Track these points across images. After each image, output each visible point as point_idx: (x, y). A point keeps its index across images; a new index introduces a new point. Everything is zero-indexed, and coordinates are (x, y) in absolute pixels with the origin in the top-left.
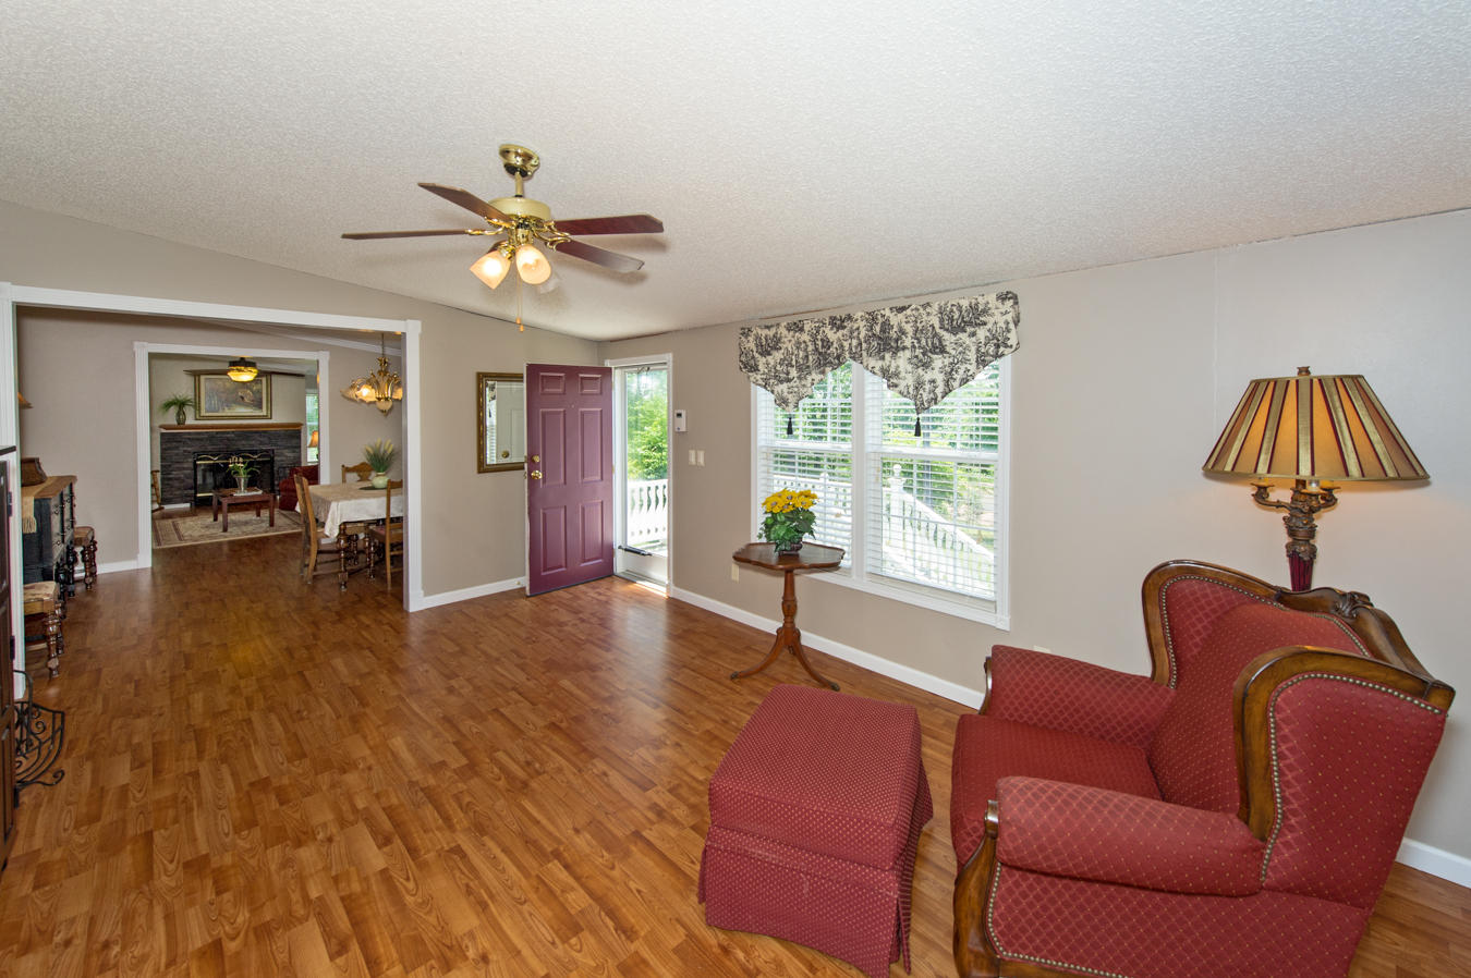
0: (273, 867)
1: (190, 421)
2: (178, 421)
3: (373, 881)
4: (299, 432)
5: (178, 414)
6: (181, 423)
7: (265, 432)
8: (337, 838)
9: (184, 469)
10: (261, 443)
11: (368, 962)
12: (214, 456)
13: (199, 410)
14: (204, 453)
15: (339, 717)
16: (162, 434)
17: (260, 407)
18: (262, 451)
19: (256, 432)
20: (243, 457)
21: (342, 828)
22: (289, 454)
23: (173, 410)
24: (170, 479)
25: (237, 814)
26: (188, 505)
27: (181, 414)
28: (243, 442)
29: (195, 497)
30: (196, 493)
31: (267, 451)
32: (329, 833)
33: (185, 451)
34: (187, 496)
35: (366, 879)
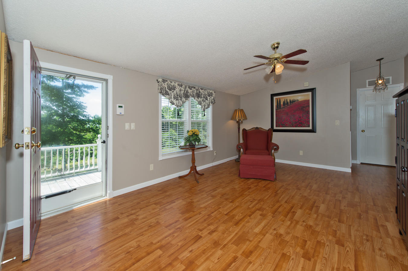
0: (320, 226)
3: (304, 209)
8: (302, 220)
11: (315, 203)
15: (250, 263)
21: (299, 221)
25: (321, 250)
32: (302, 223)
35: (305, 210)
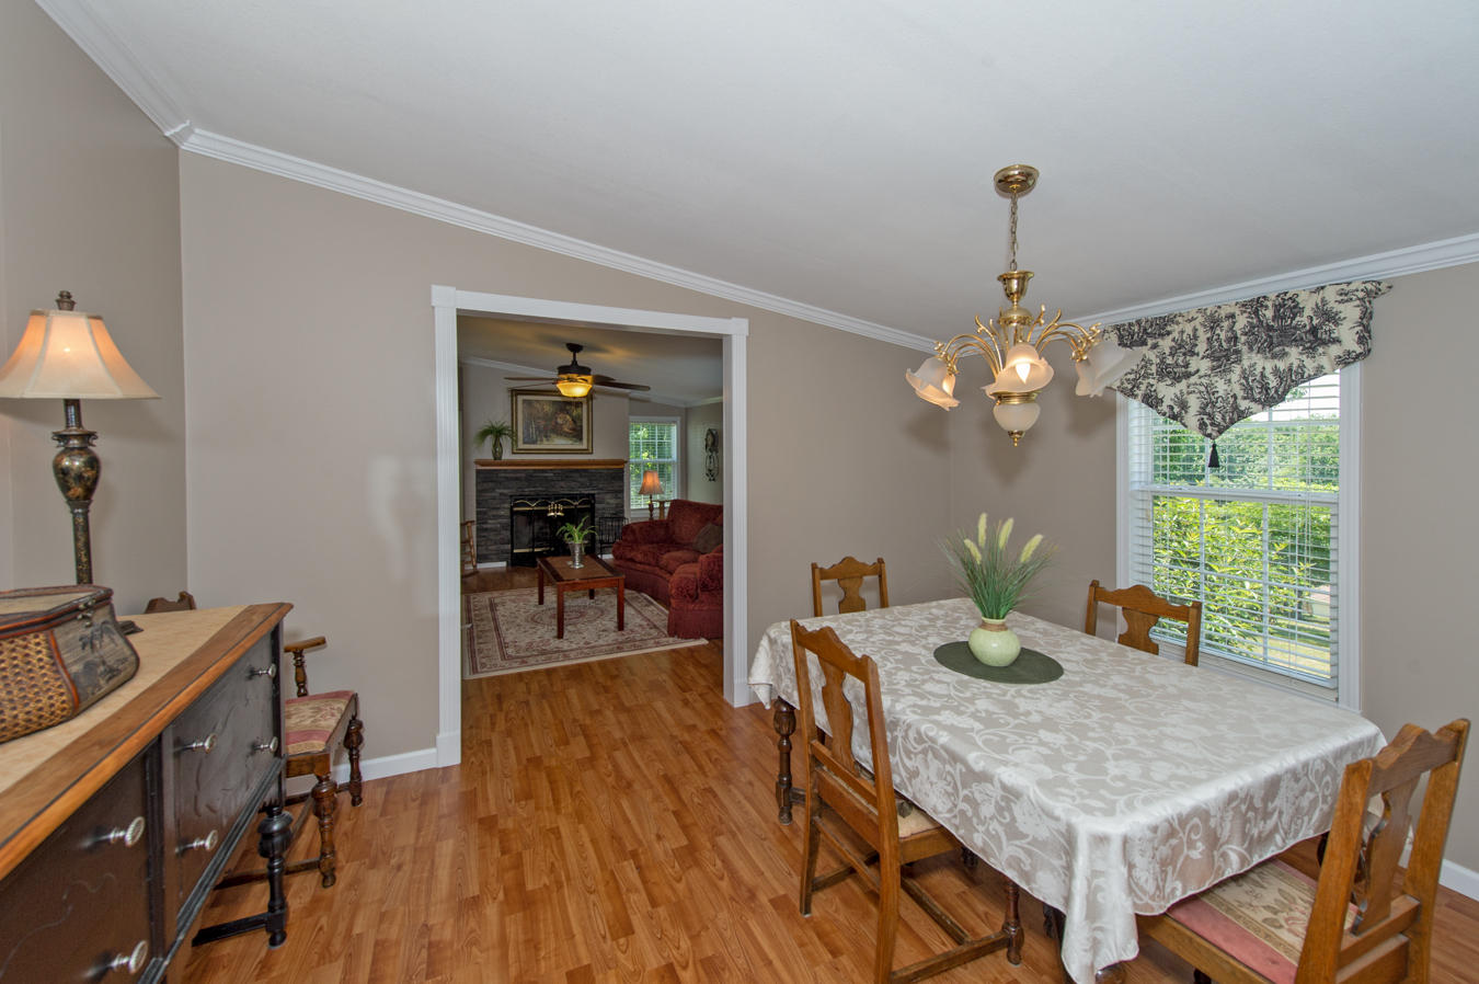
1: (507, 456)
2: (495, 453)
4: (622, 471)
5: (495, 446)
6: (497, 455)
7: (585, 470)
9: (500, 517)
10: (583, 485)
12: (532, 500)
13: (517, 442)
14: (522, 496)
16: (478, 472)
17: (580, 439)
18: (582, 496)
19: (577, 471)
20: (562, 503)
22: (611, 501)
23: (489, 441)
24: (486, 529)
26: (504, 564)
27: (497, 444)
28: (562, 484)
29: (512, 553)
30: (512, 549)
31: (588, 495)
33: (501, 494)
34: (503, 552)
